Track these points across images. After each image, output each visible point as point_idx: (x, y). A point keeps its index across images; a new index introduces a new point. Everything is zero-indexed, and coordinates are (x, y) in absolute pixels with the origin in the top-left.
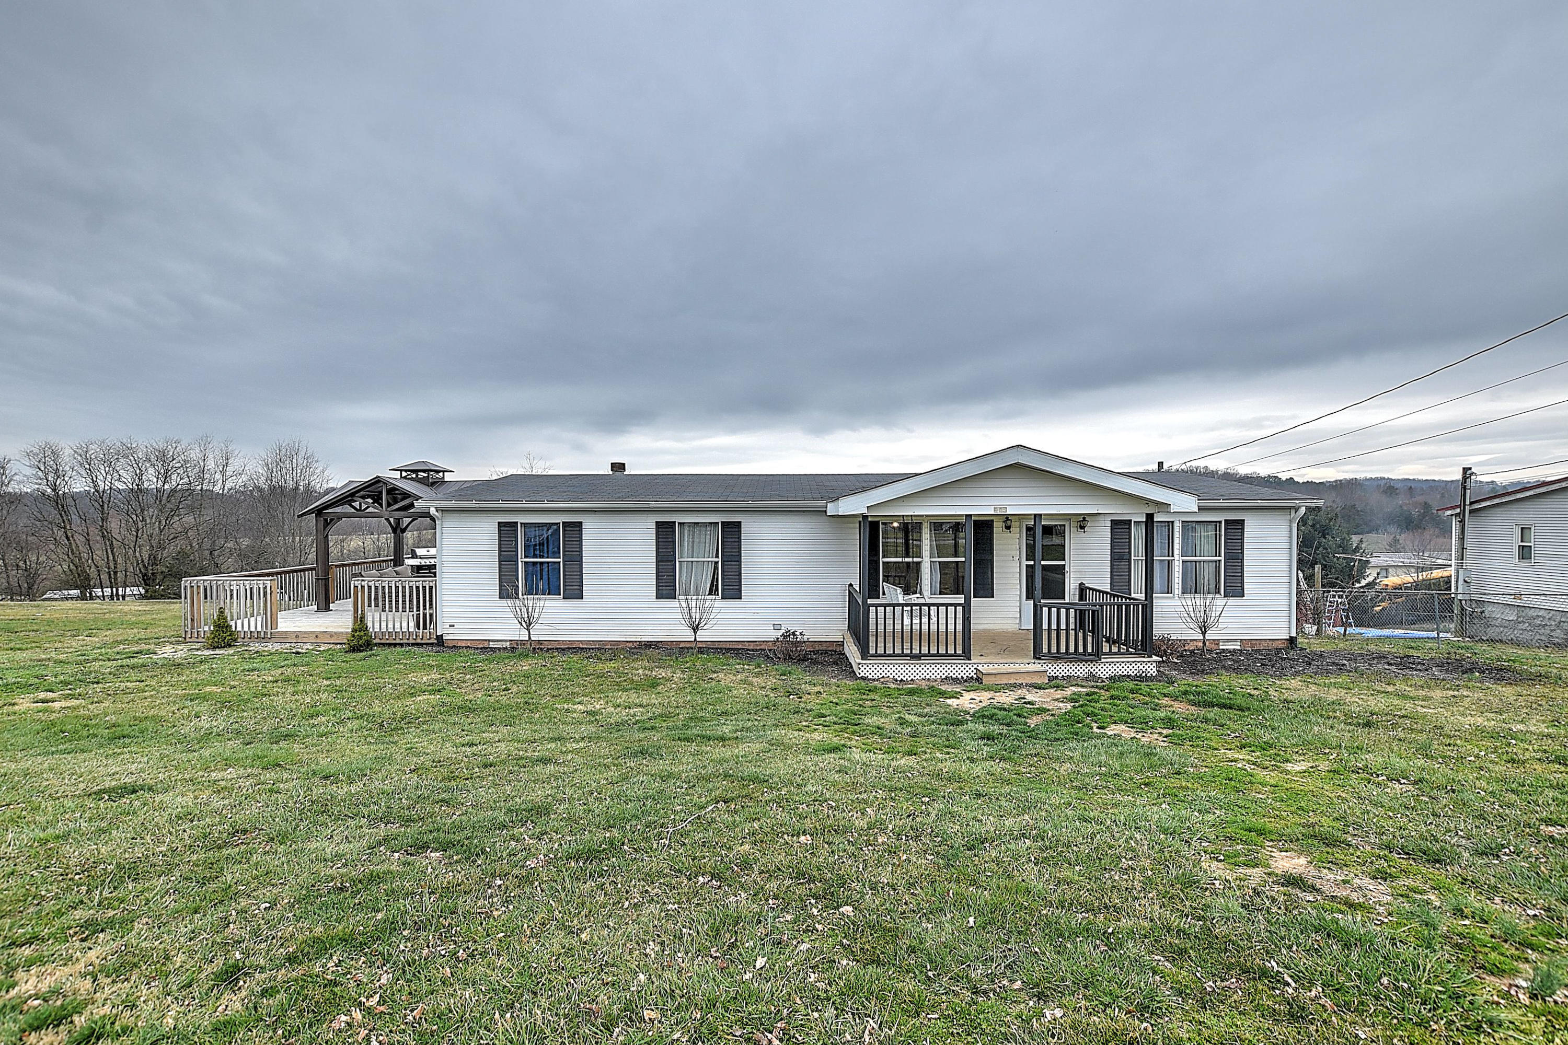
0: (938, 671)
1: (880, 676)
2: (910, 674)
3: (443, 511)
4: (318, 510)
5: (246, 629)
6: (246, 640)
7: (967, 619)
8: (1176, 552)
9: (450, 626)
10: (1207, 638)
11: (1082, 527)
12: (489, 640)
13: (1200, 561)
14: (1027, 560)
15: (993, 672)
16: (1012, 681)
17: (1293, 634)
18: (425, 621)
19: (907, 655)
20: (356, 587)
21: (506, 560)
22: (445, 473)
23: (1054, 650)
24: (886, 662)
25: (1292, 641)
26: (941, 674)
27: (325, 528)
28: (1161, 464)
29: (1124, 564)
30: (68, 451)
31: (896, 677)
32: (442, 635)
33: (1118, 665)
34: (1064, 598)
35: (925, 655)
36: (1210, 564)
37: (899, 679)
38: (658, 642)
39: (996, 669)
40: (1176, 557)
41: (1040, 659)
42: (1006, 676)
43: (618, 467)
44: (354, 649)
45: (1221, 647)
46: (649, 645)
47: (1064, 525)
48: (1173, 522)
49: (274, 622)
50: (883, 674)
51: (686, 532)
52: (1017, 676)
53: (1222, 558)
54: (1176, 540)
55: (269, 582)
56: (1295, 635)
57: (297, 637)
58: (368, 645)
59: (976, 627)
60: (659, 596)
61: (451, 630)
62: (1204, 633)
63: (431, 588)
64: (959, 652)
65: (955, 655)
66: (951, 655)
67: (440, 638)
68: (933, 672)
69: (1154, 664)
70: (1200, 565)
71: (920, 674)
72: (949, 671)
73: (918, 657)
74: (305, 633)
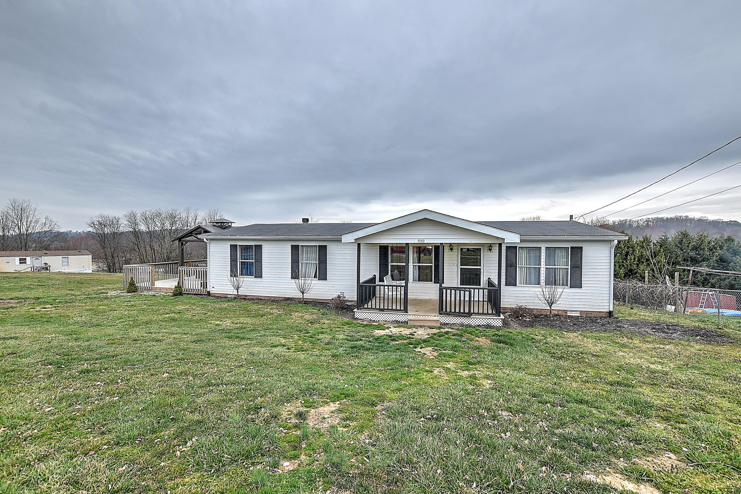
0: (391, 317)
1: (364, 318)
2: (378, 318)
3: (211, 240)
4: (179, 239)
5: (143, 286)
6: (143, 290)
7: (406, 294)
8: (542, 263)
9: (213, 287)
10: (552, 309)
11: (490, 250)
12: (227, 294)
13: (557, 268)
14: (461, 266)
15: (413, 319)
16: (422, 324)
17: (611, 310)
18: (204, 285)
19: (377, 309)
20: (180, 270)
21: (233, 260)
22: (232, 224)
23: (448, 310)
24: (367, 311)
25: (610, 313)
26: (392, 319)
27: (182, 246)
28: (571, 217)
29: (512, 269)
30: (139, 214)
31: (372, 319)
32: (209, 291)
33: (481, 319)
34: (480, 285)
35: (386, 309)
36: (564, 270)
37: (373, 320)
38: (292, 298)
39: (416, 318)
40: (542, 266)
41: (441, 314)
42: (419, 321)
43: (306, 220)
44: (175, 295)
45: (568, 314)
46: (288, 299)
47: (480, 249)
48: (541, 247)
49: (153, 284)
50: (366, 317)
51: (305, 249)
52: (425, 322)
53: (569, 267)
54: (542, 257)
55: (151, 268)
56: (612, 310)
57: (160, 289)
58: (181, 294)
59: (410, 297)
60: (292, 278)
61: (213, 289)
62: (550, 306)
63: (206, 271)
64: (402, 308)
65: (400, 310)
66: (398, 310)
67: (209, 292)
68: (389, 317)
69: (501, 320)
70: (557, 270)
71: (383, 318)
72: (396, 318)
73: (383, 310)
74: (163, 288)
